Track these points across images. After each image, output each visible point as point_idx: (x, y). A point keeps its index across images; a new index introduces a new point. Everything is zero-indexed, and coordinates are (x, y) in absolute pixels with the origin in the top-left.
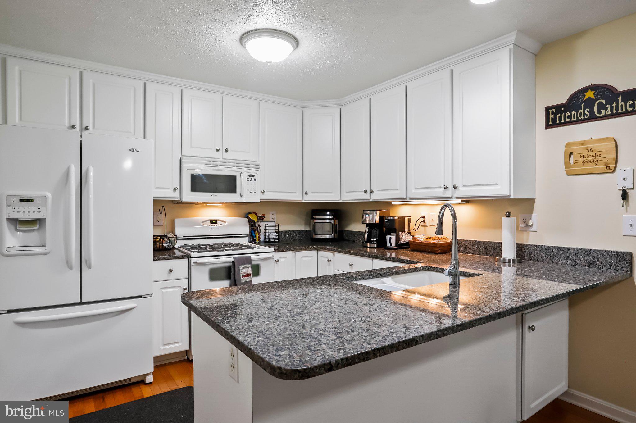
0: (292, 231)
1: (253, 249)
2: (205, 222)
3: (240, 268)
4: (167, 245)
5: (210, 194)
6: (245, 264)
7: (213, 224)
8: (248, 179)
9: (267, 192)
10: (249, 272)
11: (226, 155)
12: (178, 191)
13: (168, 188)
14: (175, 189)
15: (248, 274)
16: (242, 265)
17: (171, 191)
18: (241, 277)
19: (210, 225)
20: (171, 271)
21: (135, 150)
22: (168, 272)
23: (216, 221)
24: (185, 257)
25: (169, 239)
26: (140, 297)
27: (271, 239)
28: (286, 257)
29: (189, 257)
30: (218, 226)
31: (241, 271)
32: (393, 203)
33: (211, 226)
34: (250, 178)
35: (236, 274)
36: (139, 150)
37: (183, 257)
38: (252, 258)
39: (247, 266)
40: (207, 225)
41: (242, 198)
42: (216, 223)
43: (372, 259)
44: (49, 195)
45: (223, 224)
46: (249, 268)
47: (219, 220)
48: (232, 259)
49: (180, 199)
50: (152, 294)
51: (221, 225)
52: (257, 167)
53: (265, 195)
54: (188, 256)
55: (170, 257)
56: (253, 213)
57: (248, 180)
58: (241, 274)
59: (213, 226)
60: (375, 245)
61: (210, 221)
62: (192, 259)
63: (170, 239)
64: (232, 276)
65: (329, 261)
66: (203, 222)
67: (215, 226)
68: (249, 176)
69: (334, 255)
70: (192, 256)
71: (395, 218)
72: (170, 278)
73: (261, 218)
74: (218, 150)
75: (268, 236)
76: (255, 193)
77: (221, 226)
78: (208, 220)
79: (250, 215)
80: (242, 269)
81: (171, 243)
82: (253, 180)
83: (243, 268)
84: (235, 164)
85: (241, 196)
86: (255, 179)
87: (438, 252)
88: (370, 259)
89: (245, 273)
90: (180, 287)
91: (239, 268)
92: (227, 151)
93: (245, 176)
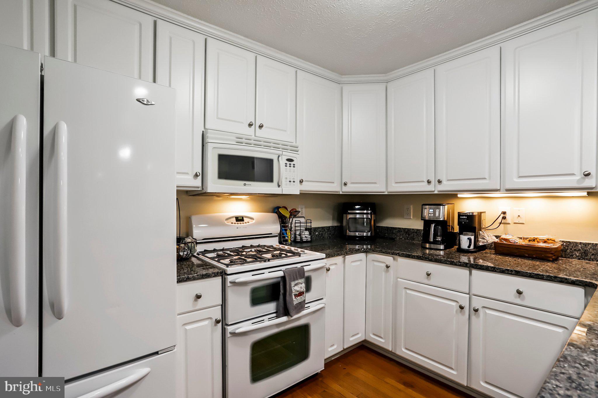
0: (321, 227)
1: (300, 256)
2: (229, 220)
3: (293, 285)
4: (185, 253)
5: (243, 182)
6: (297, 279)
7: (239, 222)
8: (286, 164)
9: (305, 181)
10: (302, 290)
11: (260, 132)
12: (200, 178)
13: (187, 174)
14: (196, 175)
15: (301, 292)
16: (294, 280)
17: (191, 177)
18: (294, 297)
19: (235, 223)
20: (198, 297)
21: (148, 101)
22: (193, 300)
23: (243, 217)
24: (217, 274)
25: (188, 245)
26: (157, 353)
27: (303, 239)
28: (336, 264)
29: (223, 274)
30: (245, 224)
31: (293, 288)
32: (459, 196)
33: (236, 225)
34: (288, 163)
35: (288, 294)
36: (153, 103)
37: (216, 275)
38: (306, 268)
39: (300, 281)
40: (232, 223)
41: (280, 188)
42: (242, 220)
43: (468, 268)
45: (252, 222)
46: (302, 284)
47: (246, 217)
48: (281, 274)
49: (203, 189)
50: (175, 346)
51: (248, 222)
52: (295, 149)
53: (302, 185)
54: (221, 273)
55: (197, 276)
56: (283, 207)
57: (286, 166)
58: (293, 294)
59: (239, 225)
60: (442, 247)
61: (236, 217)
62: (228, 277)
63: (190, 244)
64: (281, 297)
65: (388, 267)
66: (227, 219)
67: (242, 224)
68: (288, 160)
69: (394, 259)
70: (229, 273)
71: (474, 214)
72: (197, 308)
73: (294, 213)
74: (250, 125)
75: (300, 235)
76: (294, 182)
77: (248, 224)
78: (232, 217)
79: (280, 210)
80: (294, 287)
81: (191, 251)
82: (292, 166)
83: (296, 285)
84: (272, 144)
85: (279, 186)
86: (294, 165)
87: (551, 259)
88: (466, 269)
89: (298, 291)
90: (211, 318)
91: (290, 285)
92: (261, 127)
93: (283, 161)
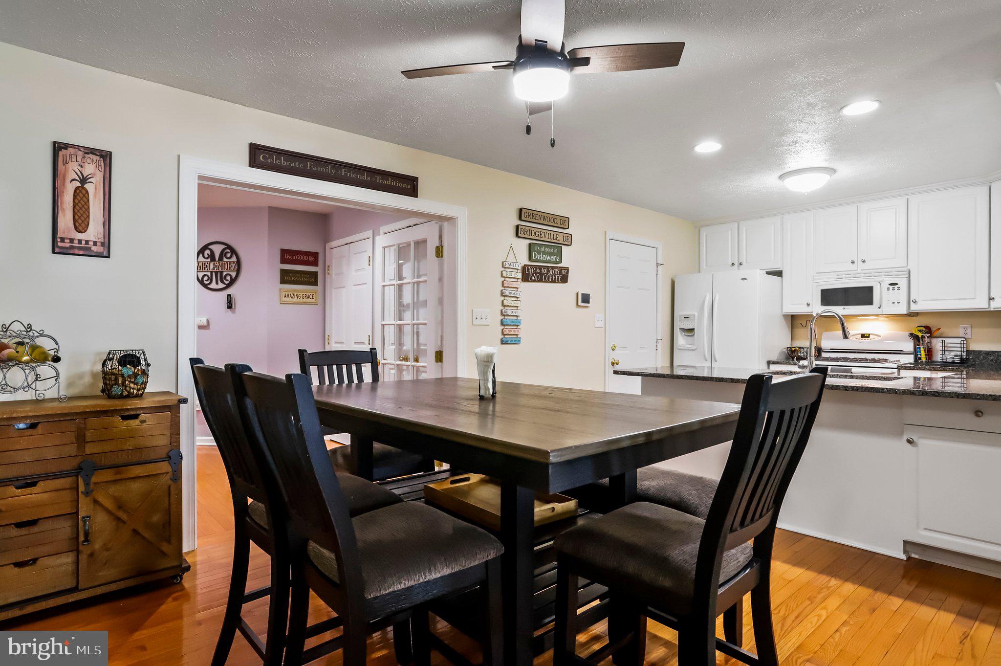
2: (856, 336)
4: (802, 354)
5: (842, 307)
7: (864, 338)
8: (889, 288)
11: (864, 266)
12: (811, 306)
13: (803, 304)
14: (808, 305)
17: (805, 306)
23: (869, 335)
27: (948, 359)
30: (869, 340)
33: (861, 340)
34: (891, 287)
40: (857, 339)
41: (880, 310)
42: (868, 337)
44: (696, 314)
45: (877, 338)
47: (873, 334)
51: (874, 339)
53: (918, 305)
56: (925, 326)
57: (889, 290)
59: (863, 340)
61: (862, 335)
63: (805, 349)
66: (853, 335)
67: (866, 340)
68: (891, 284)
74: (853, 262)
76: (898, 303)
78: (859, 334)
82: (896, 289)
84: (873, 274)
85: (880, 308)
86: (899, 287)
92: (863, 261)
93: (885, 286)
